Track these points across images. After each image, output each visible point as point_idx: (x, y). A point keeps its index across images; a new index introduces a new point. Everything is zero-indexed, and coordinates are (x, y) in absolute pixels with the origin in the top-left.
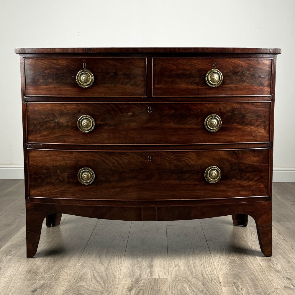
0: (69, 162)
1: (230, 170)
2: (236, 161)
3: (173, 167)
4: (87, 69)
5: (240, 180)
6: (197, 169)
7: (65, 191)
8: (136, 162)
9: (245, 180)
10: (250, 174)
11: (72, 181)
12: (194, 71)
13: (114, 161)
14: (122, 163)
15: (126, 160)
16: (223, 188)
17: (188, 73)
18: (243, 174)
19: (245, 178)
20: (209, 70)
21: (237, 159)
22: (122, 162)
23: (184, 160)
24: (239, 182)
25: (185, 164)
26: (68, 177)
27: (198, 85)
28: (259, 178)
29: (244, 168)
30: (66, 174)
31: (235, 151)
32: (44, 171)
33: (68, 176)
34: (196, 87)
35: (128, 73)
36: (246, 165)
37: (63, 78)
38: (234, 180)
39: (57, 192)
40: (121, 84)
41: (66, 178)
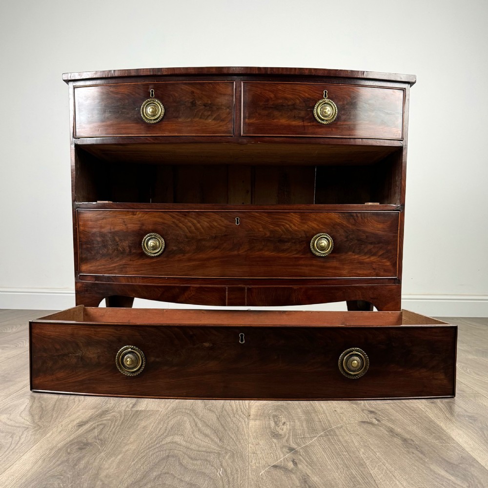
0: (132, 227)
1: (345, 240)
2: (354, 228)
3: (268, 234)
4: (155, 98)
5: (359, 253)
6: (301, 237)
7: (126, 266)
8: (218, 226)
9: (365, 254)
10: (372, 246)
11: (134, 251)
12: (298, 101)
13: (190, 224)
14: (200, 227)
15: (206, 223)
16: (335, 263)
17: (290, 103)
18: (363, 246)
19: (366, 251)
20: (319, 100)
21: (354, 225)
22: (201, 225)
23: (283, 223)
24: (356, 256)
25: (285, 230)
26: (130, 247)
27: (303, 121)
28: (384, 252)
29: (365, 237)
30: (127, 242)
31: (352, 214)
32: (99, 239)
33: (130, 244)
34: (301, 124)
35: (210, 102)
36: (367, 234)
37: (124, 110)
38: (350, 253)
39: (115, 267)
40: (201, 118)
41: (127, 248)
